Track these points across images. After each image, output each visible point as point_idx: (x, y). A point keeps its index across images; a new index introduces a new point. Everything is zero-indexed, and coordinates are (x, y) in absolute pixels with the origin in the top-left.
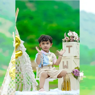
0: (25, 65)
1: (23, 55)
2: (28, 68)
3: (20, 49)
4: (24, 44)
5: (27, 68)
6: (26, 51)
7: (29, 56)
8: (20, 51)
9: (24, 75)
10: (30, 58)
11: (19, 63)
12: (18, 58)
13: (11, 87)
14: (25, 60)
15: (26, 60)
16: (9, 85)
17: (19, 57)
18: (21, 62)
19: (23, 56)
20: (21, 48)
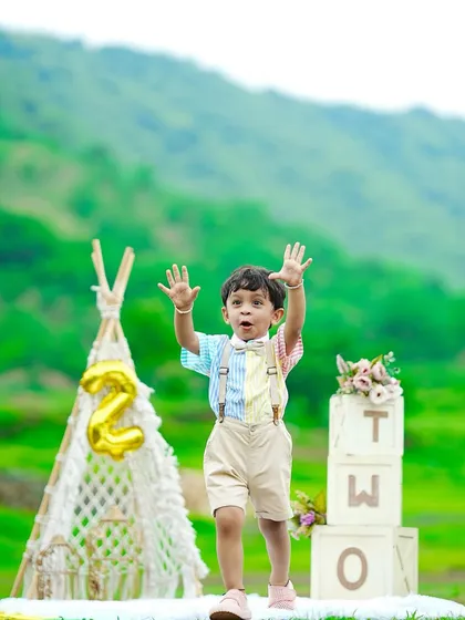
0: (154, 487)
1: (146, 445)
2: (168, 501)
3: (136, 422)
4: (152, 399)
5: (162, 504)
6: (160, 430)
7: (171, 450)
8: (134, 427)
9: (147, 532)
10: (175, 458)
11: (130, 478)
12: (126, 459)
13: (87, 501)
14: (152, 465)
15: (161, 468)
16: (81, 489)
17: (130, 452)
18: (136, 476)
19: (147, 449)
20: (141, 414)
